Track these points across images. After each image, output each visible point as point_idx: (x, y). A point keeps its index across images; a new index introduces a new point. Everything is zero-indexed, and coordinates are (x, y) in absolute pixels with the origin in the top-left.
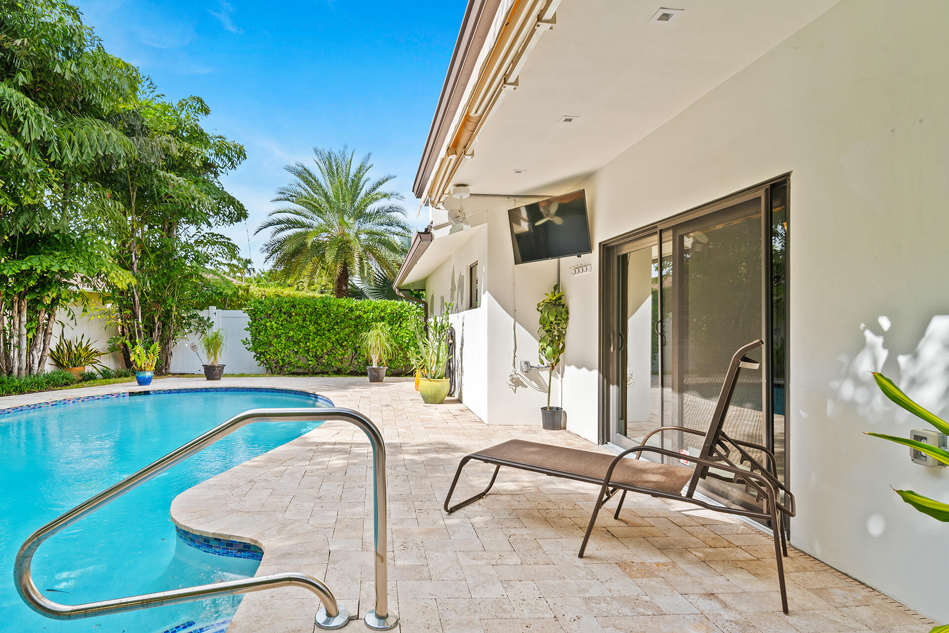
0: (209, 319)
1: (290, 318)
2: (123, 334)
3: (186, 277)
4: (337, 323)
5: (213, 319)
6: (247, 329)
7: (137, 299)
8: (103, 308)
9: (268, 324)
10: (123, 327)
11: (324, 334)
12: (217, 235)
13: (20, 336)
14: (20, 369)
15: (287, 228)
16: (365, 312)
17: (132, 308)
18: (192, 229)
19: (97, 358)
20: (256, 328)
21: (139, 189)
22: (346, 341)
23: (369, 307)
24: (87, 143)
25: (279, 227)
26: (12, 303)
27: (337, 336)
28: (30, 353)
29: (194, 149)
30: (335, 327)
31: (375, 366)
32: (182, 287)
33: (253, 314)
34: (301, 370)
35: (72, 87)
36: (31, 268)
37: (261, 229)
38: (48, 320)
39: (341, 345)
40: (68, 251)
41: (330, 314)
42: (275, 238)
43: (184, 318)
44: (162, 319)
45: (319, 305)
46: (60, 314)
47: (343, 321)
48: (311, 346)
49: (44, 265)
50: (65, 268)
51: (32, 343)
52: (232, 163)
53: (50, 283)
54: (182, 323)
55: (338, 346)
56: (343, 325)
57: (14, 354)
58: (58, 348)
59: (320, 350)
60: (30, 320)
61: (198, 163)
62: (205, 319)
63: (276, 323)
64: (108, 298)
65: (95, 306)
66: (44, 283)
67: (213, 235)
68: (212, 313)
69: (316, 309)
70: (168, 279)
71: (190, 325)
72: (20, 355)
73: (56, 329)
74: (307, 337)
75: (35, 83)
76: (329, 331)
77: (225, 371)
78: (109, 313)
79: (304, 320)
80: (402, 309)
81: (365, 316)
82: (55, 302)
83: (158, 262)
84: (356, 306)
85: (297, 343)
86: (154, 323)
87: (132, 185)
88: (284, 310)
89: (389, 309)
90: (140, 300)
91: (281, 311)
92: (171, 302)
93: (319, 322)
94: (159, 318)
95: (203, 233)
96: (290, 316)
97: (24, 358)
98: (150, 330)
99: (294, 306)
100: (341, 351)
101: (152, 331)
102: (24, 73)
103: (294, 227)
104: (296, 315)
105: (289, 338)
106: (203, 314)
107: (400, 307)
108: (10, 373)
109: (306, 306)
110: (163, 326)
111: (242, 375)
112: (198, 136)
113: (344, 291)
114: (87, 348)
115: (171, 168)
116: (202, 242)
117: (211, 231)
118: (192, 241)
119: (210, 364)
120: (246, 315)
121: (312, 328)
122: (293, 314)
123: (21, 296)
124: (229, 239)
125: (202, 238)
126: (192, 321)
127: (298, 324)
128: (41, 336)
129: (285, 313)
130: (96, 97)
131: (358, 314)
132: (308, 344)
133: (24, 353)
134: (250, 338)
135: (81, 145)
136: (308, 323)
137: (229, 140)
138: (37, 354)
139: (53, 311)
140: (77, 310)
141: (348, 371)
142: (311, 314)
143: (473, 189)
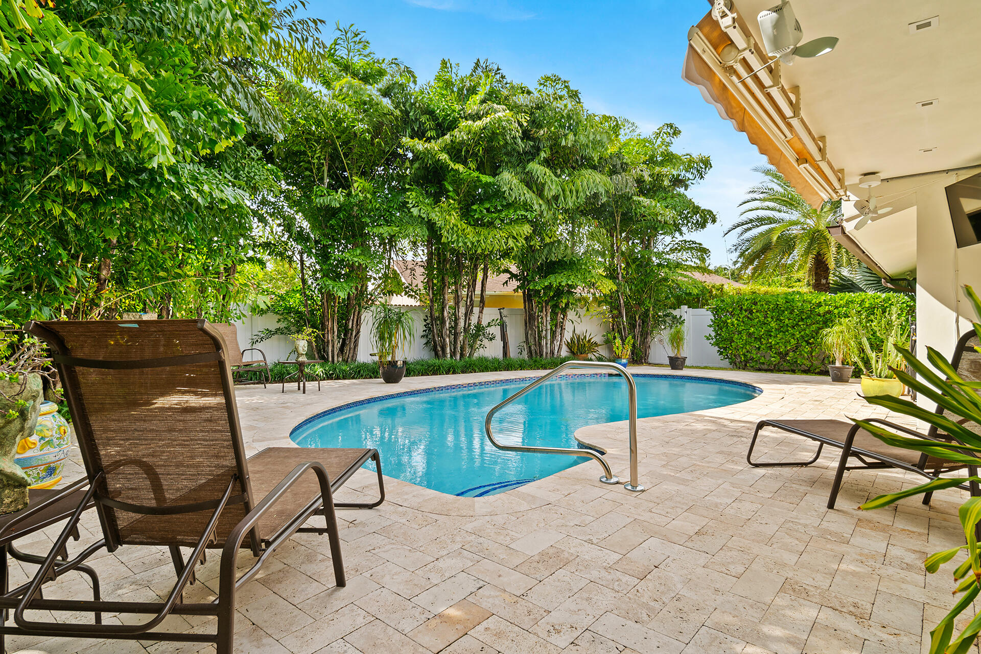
0: (681, 317)
1: (752, 314)
2: (613, 329)
3: (660, 281)
4: (802, 320)
5: (685, 317)
6: (710, 326)
7: (622, 302)
8: (599, 310)
9: (729, 321)
10: (613, 325)
11: (788, 331)
12: (689, 242)
13: (546, 330)
14: (547, 353)
15: (754, 227)
16: (836, 308)
17: (618, 308)
18: (668, 239)
19: (596, 348)
20: (719, 325)
21: (623, 214)
22: (814, 338)
23: (841, 302)
24: (581, 189)
25: (745, 227)
26: (542, 307)
27: (803, 333)
28: (552, 342)
29: (664, 170)
30: (800, 323)
31: (838, 364)
32: (657, 290)
33: (716, 311)
34: (766, 367)
35: (573, 150)
36: (550, 283)
37: (729, 231)
38: (563, 319)
39: (808, 343)
40: (572, 270)
41: (793, 310)
42: (742, 238)
43: (659, 317)
44: (642, 317)
45: (781, 301)
46: (571, 314)
47: (809, 317)
48: (773, 343)
49: (558, 281)
50: (570, 283)
51: (553, 334)
52: (701, 174)
53: (562, 293)
54: (658, 321)
55: (804, 344)
56: (809, 321)
57: (544, 342)
58: (572, 340)
59: (783, 347)
60: (552, 320)
61: (666, 183)
62: (678, 317)
63: (737, 320)
64: (603, 301)
65: (594, 308)
66: (559, 293)
67: (686, 242)
68: (684, 312)
69: (778, 305)
70: (645, 284)
71: (665, 322)
72: (546, 344)
73: (568, 326)
74: (768, 334)
75: (552, 154)
76: (793, 327)
77: (687, 363)
78: (603, 313)
79: (766, 317)
80: (886, 302)
81: (836, 311)
82: (567, 304)
83: (637, 271)
84: (825, 300)
85: (759, 339)
86: (636, 321)
87: (617, 212)
88: (744, 308)
89: (868, 302)
90: (624, 302)
91: (742, 308)
92: (649, 304)
93: (782, 318)
94: (639, 317)
95: (677, 242)
96: (751, 312)
97: (549, 345)
98: (633, 326)
99: (755, 304)
100: (807, 349)
101: (634, 327)
102: (545, 151)
103: (762, 224)
104: (757, 312)
105: (750, 335)
106: (676, 313)
107: (884, 300)
108: (541, 355)
109: (768, 303)
110: (643, 324)
111: (705, 368)
112: (669, 159)
113: (824, 285)
114: (589, 341)
115: (642, 192)
116: (676, 249)
117: (684, 239)
118: (668, 249)
119: (673, 355)
120: (709, 313)
121: (773, 324)
122: (754, 311)
123: (547, 303)
124: (700, 244)
125: (676, 246)
126: (667, 319)
127: (760, 321)
128: (559, 330)
129: (746, 311)
130: (589, 152)
131: (827, 309)
132: (770, 341)
133: (549, 343)
134: (713, 334)
135: (577, 192)
136: (769, 319)
137: (695, 155)
138: (557, 344)
139: (566, 313)
140: (582, 312)
141: (817, 370)
142: (773, 311)
143: (883, 176)
